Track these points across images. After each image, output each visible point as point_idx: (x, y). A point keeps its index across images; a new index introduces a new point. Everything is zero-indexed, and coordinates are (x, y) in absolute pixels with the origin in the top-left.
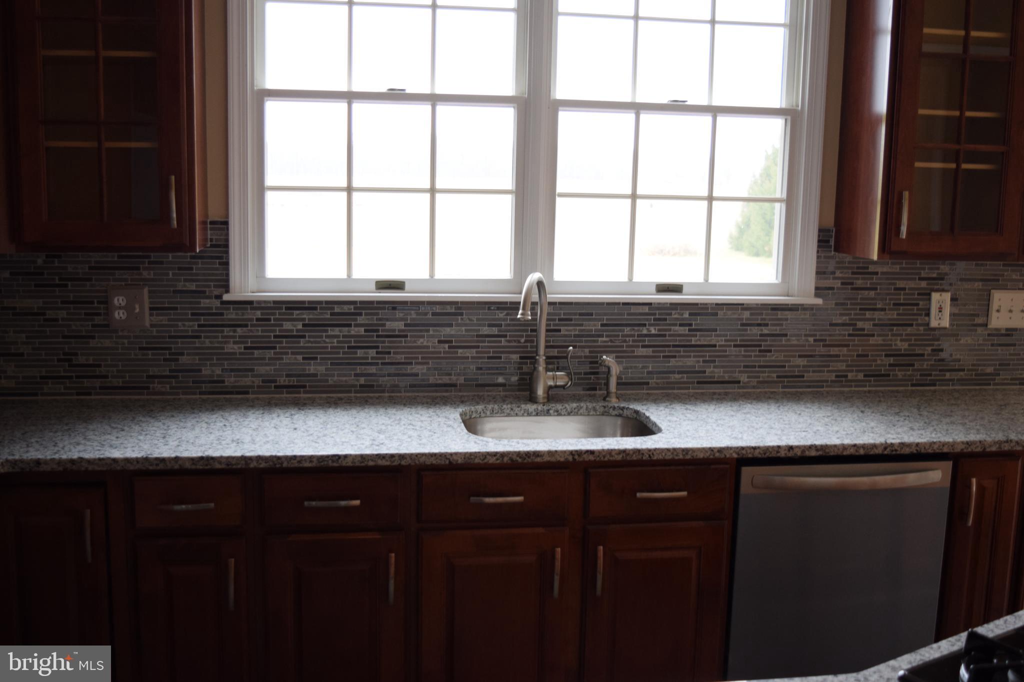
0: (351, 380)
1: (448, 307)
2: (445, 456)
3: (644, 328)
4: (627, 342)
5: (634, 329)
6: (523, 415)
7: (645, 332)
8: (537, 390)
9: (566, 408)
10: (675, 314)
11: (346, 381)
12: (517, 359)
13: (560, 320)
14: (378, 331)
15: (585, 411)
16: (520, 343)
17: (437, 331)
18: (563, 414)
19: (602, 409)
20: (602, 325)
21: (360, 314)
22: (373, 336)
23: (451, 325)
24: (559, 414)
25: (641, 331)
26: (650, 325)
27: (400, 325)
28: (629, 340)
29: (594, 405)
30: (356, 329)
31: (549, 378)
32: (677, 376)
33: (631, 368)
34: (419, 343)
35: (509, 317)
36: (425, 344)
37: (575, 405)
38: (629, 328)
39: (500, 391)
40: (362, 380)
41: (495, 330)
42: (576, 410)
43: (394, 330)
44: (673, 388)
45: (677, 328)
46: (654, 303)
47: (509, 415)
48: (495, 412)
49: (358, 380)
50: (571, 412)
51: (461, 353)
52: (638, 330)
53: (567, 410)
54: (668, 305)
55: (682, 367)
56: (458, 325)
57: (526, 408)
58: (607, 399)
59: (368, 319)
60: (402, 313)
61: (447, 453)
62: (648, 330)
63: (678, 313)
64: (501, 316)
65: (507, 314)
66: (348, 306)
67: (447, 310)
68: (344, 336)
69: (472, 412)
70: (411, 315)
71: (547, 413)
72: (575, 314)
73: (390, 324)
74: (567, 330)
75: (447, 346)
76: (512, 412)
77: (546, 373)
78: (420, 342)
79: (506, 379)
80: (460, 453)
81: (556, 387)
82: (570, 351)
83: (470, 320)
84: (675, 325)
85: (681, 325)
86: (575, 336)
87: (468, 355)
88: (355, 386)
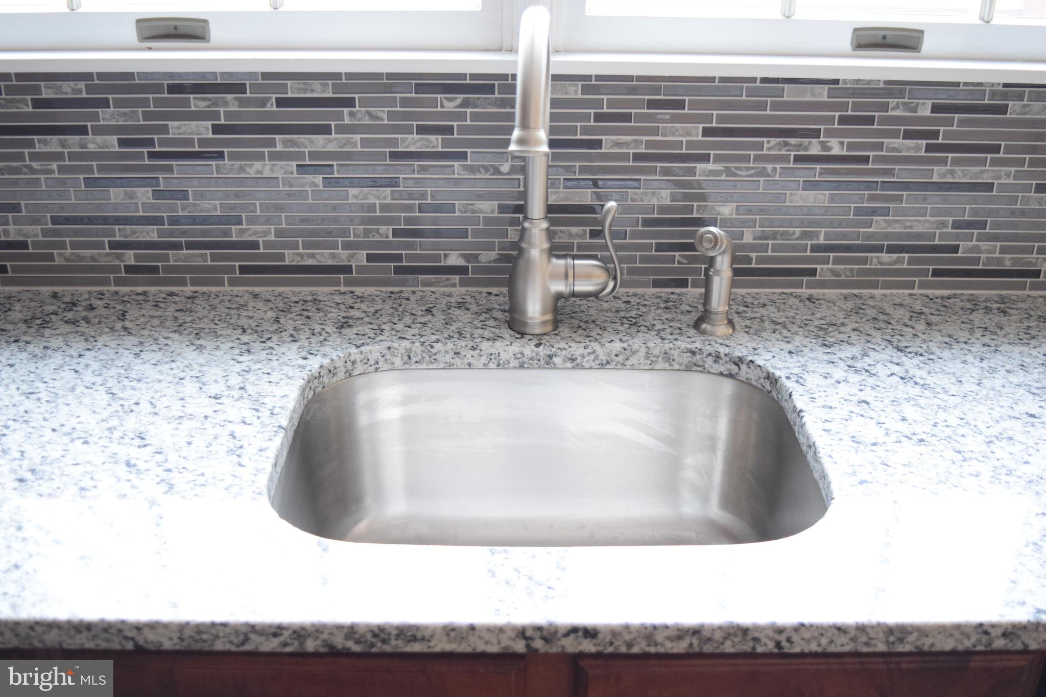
0: (104, 255)
1: (316, 84)
2: (120, 631)
3: (814, 141)
4: (768, 175)
5: (786, 144)
6: (486, 367)
7: (815, 149)
8: (524, 304)
9: (594, 352)
10: (896, 107)
11: (93, 258)
12: (493, 211)
13: (599, 117)
14: (150, 143)
15: (642, 360)
16: (501, 173)
17: (294, 143)
18: (587, 365)
19: (686, 358)
20: (707, 132)
21: (105, 104)
22: (140, 156)
23: (325, 130)
24: (575, 363)
25: (806, 149)
26: (831, 133)
27: (202, 129)
28: (775, 169)
29: (667, 346)
30: (99, 139)
31: (554, 277)
32: (885, 257)
33: (774, 236)
34: (252, 172)
35: (469, 110)
36: (267, 173)
37: (617, 346)
38: (774, 141)
39: (454, 285)
40: (130, 258)
41: (435, 142)
42: (620, 359)
43: (190, 142)
44: (875, 285)
45: (898, 142)
46: (845, 81)
47: (450, 366)
48: (414, 359)
49: (119, 257)
50: (608, 363)
51: (356, 197)
52: (799, 146)
53: (596, 358)
54: (882, 85)
55: (899, 236)
56: (342, 129)
57: (493, 351)
58: (704, 326)
59: (124, 114)
60: (204, 99)
61: (123, 622)
62: (826, 148)
63: (904, 104)
64: (450, 107)
65: (465, 104)
66: (72, 84)
67: (313, 91)
68: (72, 156)
69: (354, 363)
70: (226, 104)
71: (548, 363)
72: (638, 104)
73: (179, 128)
74: (618, 144)
75: (319, 179)
76: (457, 361)
77: (549, 261)
78: (255, 168)
79: (466, 257)
80: (166, 626)
81: (574, 294)
82: (609, 211)
83: (372, 116)
84: (894, 134)
85: (908, 135)
86: (638, 157)
87: (372, 200)
88: (116, 269)
